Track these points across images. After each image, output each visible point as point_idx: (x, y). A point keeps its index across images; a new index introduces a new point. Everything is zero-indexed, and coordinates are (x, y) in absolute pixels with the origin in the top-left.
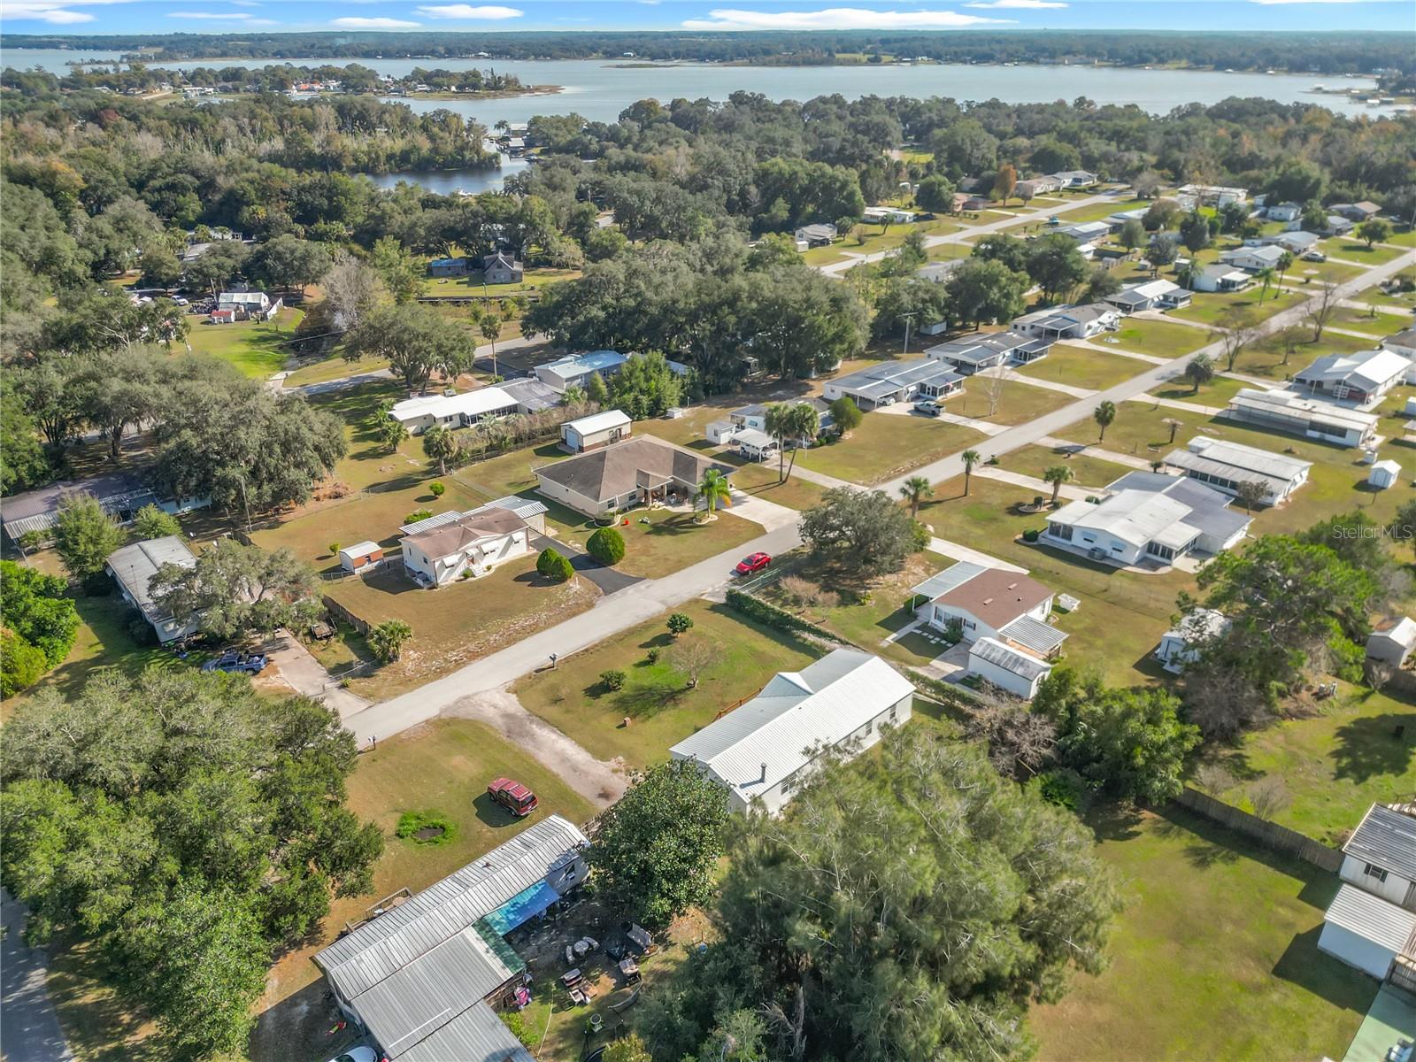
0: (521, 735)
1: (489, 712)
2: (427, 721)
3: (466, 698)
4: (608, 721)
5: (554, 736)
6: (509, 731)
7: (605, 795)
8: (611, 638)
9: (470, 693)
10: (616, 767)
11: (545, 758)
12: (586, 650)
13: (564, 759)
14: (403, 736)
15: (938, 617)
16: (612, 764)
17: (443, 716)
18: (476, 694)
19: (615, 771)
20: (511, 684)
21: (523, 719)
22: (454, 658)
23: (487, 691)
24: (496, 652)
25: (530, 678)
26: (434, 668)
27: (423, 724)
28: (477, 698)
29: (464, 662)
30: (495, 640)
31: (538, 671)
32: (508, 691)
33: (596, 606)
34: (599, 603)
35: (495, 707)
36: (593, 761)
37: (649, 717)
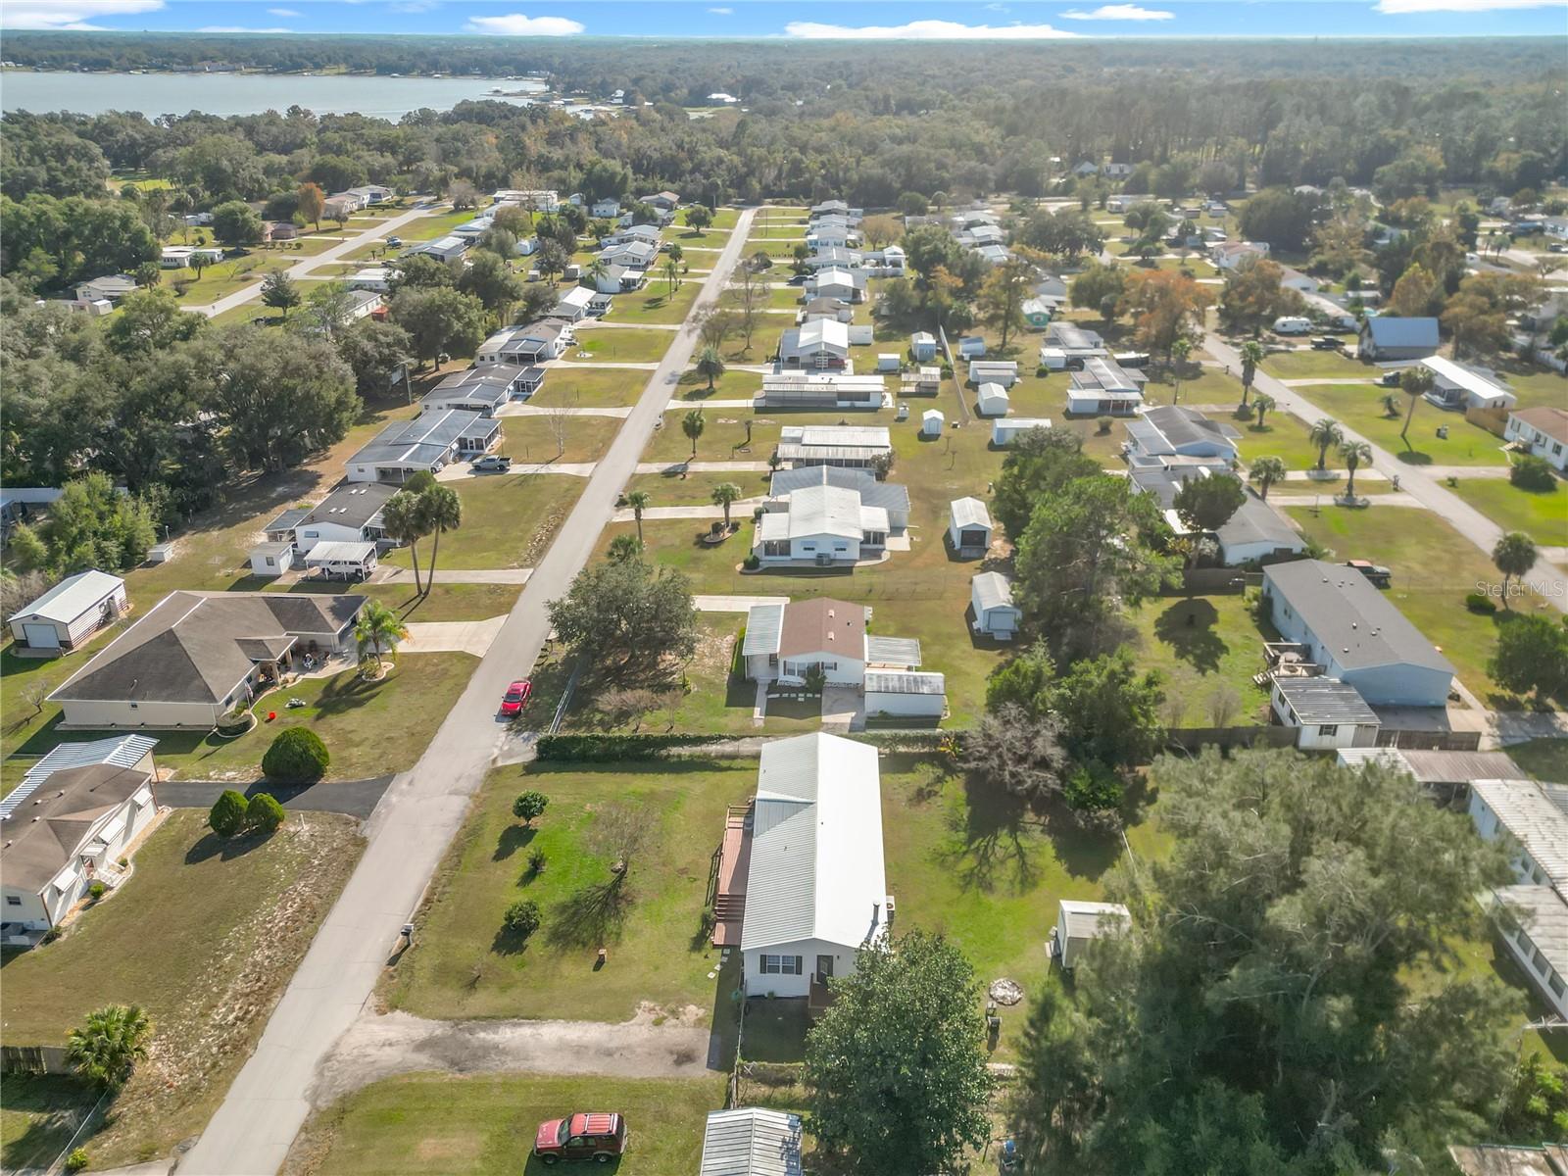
0: (475, 1057)
1: (392, 1057)
2: (304, 1129)
3: (328, 1058)
4: (574, 969)
5: (528, 1031)
6: (454, 1064)
7: (683, 1058)
8: (441, 868)
9: (324, 1048)
10: (653, 1017)
11: (550, 1065)
12: (427, 901)
13: (579, 1050)
15: (788, 671)
16: (642, 1016)
17: (322, 1104)
18: (337, 1045)
19: (657, 1023)
20: (373, 1000)
21: (453, 1036)
22: (231, 1018)
23: (349, 1030)
24: (293, 971)
25: (392, 977)
26: (214, 1050)
27: (303, 1136)
28: (344, 1049)
29: (258, 1013)
30: (268, 957)
31: (393, 961)
32: (381, 1012)
33: (370, 839)
34: (367, 833)
35: (390, 1045)
36: (616, 1028)
37: (618, 935)
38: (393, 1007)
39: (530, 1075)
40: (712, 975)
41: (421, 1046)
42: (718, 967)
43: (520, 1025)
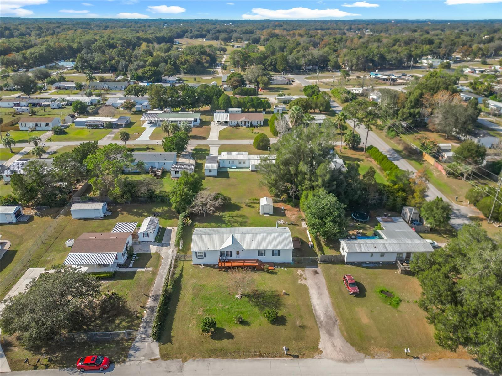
0: (331, 318)
1: (339, 341)
2: (373, 357)
3: (345, 361)
4: (290, 301)
5: (317, 308)
6: (335, 324)
7: (316, 272)
9: (341, 364)
10: (304, 280)
11: (327, 299)
13: (320, 294)
14: (389, 355)
17: (363, 355)
18: (339, 361)
19: (305, 279)
20: (317, 357)
21: (324, 327)
23: (332, 359)
25: (304, 354)
27: (376, 357)
28: (340, 357)
31: (296, 357)
32: (321, 352)
35: (334, 344)
36: (310, 287)
37: (272, 292)
38: (317, 349)
39: (333, 303)
40: (286, 269)
41: (330, 334)
42: (283, 268)
43: (315, 310)
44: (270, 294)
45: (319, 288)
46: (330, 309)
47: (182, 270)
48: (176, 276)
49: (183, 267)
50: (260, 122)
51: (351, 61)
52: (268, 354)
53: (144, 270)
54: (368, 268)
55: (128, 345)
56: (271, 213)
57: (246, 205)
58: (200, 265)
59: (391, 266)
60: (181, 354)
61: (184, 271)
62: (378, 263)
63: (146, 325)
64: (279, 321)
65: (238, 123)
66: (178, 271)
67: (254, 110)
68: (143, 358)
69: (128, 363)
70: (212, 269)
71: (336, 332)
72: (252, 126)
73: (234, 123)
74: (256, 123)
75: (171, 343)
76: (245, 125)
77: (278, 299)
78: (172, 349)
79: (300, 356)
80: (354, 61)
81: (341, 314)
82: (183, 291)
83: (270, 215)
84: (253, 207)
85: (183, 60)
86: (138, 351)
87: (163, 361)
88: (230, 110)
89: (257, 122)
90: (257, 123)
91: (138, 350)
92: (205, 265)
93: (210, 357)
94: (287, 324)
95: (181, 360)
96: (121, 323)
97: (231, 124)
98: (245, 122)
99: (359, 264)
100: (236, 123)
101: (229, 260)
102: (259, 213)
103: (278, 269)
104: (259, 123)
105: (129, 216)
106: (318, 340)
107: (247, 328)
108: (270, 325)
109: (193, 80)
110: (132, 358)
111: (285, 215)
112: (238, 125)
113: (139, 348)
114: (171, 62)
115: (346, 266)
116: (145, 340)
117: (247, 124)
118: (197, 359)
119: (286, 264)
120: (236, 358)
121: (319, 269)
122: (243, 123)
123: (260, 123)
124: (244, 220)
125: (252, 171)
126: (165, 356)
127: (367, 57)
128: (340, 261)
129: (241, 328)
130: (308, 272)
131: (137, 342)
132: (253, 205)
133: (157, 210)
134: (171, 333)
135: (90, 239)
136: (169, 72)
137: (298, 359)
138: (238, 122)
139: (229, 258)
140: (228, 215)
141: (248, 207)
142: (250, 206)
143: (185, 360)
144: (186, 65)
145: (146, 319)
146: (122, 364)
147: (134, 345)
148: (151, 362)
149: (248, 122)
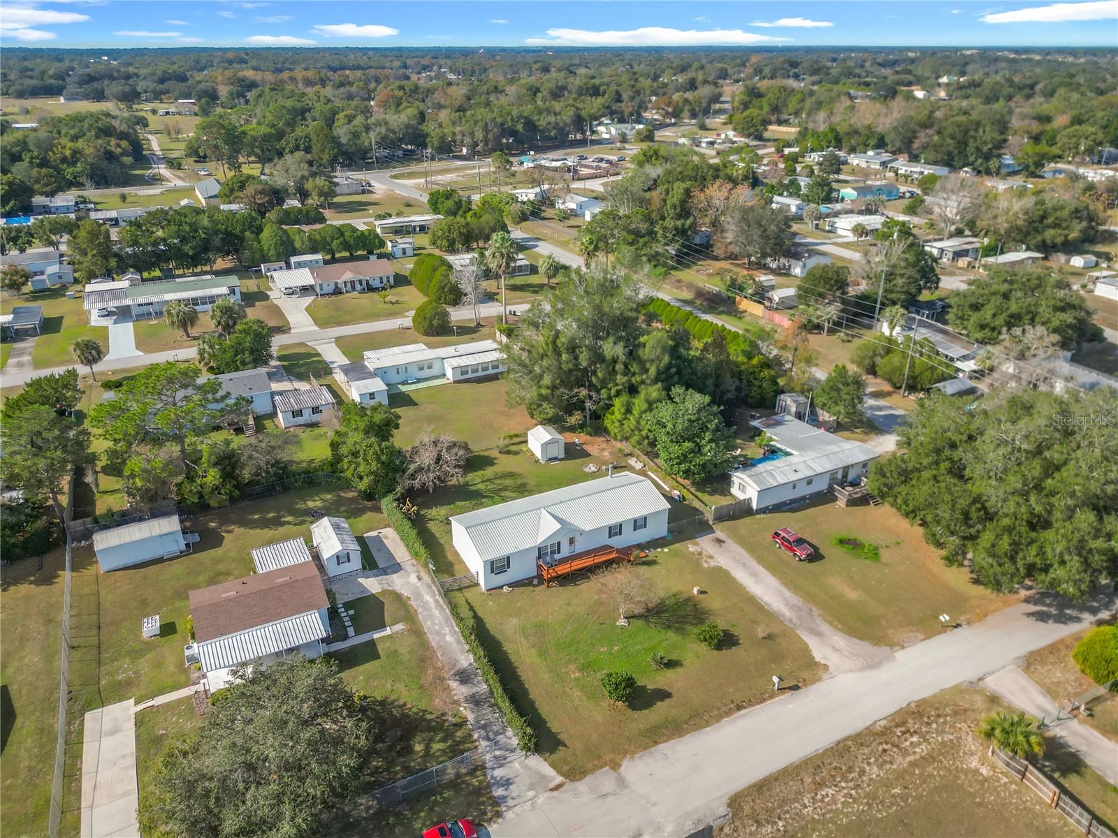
0: (799, 609)
1: (839, 640)
2: (903, 647)
3: (870, 667)
5: (766, 599)
6: (812, 615)
7: (720, 541)
10: (709, 560)
11: (773, 582)
12: (739, 708)
13: (754, 575)
14: (921, 636)
16: (712, 563)
17: (887, 649)
18: (862, 669)
19: (712, 557)
20: (825, 676)
21: (801, 626)
22: (915, 739)
23: (851, 671)
24: (859, 735)
25: (804, 680)
26: (934, 726)
27: (906, 645)
28: (859, 664)
29: (897, 726)
30: (869, 764)
31: (795, 688)
32: (826, 667)
33: (725, 800)
34: (723, 810)
35: (834, 647)
36: (729, 569)
37: (674, 595)
38: (817, 664)
39: (785, 584)
40: (666, 550)
41: (819, 634)
42: (660, 549)
43: (765, 603)
44: (673, 601)
45: (744, 565)
46: (788, 594)
47: (472, 608)
48: (471, 622)
49: (467, 601)
50: (388, 278)
51: (472, 134)
52: (750, 701)
53: (388, 631)
54: (793, 510)
55: (479, 782)
56: (562, 455)
57: (500, 452)
58: (501, 587)
59: (825, 497)
60: (599, 758)
61: (476, 609)
62: (803, 498)
63: (487, 732)
64: (726, 641)
65: (337, 287)
66: (465, 612)
67: (347, 254)
68: (531, 794)
69: (510, 815)
70: (531, 588)
71: (825, 628)
72: (371, 289)
73: (329, 288)
74: (378, 281)
75: (565, 745)
76: (353, 288)
77: (695, 605)
78: (574, 754)
79: (800, 684)
80: (479, 135)
81: (809, 597)
82: (508, 647)
83: (560, 460)
84: (516, 453)
85: (68, 153)
86: (512, 784)
87: (577, 783)
88: (293, 260)
89: (381, 278)
90: (382, 282)
91: (507, 783)
92: (515, 585)
93: (656, 743)
94: (740, 641)
95: (607, 768)
96: (428, 748)
97: (321, 289)
98: (353, 282)
99: (777, 508)
100: (332, 286)
101: (563, 561)
102: (537, 461)
103: (652, 554)
104: (385, 280)
105: (251, 531)
106: (806, 650)
107: (679, 670)
108: (716, 652)
109: (118, 200)
110: (511, 803)
111: (588, 455)
112: (337, 292)
113: (508, 779)
114: (32, 158)
115: (758, 516)
116: (508, 760)
117: (358, 287)
118: (637, 756)
119: (661, 541)
120: (701, 727)
121: (719, 534)
122: (349, 285)
123: (388, 281)
124: (519, 482)
125: (455, 382)
126: (574, 773)
127: (502, 124)
128: (743, 510)
129: (670, 674)
130: (704, 544)
131: (493, 769)
132: (513, 448)
133: (310, 504)
134: (549, 729)
135: (228, 600)
136: (47, 185)
137: (800, 691)
138: (336, 284)
139: (557, 556)
140: (478, 480)
141: (506, 456)
142: (508, 452)
143: (615, 766)
144: (79, 165)
145: (478, 722)
146: (500, 820)
147: (492, 777)
148: (556, 793)
149: (360, 282)
